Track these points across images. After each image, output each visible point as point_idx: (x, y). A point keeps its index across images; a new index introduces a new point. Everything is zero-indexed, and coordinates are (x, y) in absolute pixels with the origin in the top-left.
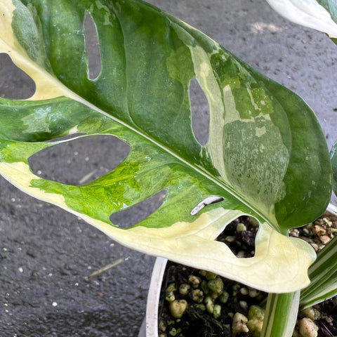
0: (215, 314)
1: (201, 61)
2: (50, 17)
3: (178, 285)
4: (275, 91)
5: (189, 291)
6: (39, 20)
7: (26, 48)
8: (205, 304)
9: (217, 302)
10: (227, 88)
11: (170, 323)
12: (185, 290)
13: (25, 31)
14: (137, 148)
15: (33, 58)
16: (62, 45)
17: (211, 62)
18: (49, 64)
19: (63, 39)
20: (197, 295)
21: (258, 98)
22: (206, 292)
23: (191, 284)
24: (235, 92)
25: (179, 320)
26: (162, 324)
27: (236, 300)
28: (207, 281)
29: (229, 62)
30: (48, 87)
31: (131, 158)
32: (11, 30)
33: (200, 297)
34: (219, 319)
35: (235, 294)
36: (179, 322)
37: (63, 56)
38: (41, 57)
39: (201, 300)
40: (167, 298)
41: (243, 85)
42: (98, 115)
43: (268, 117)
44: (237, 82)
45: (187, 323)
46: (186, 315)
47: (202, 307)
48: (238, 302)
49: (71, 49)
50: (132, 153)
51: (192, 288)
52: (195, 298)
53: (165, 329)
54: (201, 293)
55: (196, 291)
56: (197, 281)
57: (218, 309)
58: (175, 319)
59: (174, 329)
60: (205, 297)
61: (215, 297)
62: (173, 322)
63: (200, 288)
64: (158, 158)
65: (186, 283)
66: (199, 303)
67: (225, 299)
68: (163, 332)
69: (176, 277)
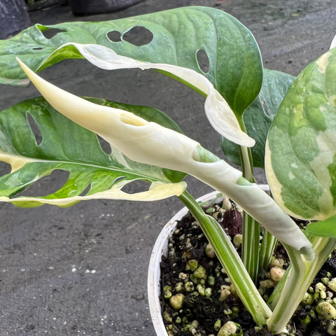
0: (207, 294)
3: (174, 286)
5: (183, 286)
8: (197, 291)
9: (207, 285)
11: (174, 315)
12: (179, 287)
14: (73, 171)
16: (19, 135)
18: (15, 150)
19: (18, 132)
20: (188, 286)
22: (195, 281)
23: (183, 281)
25: (181, 311)
26: (167, 316)
27: (221, 279)
28: (193, 273)
31: (71, 177)
33: (191, 286)
34: (211, 297)
35: (218, 275)
36: (183, 312)
37: (21, 141)
39: (193, 289)
40: (166, 296)
45: (188, 310)
46: (184, 305)
47: (195, 293)
48: (224, 280)
49: (24, 135)
50: (71, 174)
51: (184, 283)
52: (188, 289)
53: (171, 320)
54: (191, 283)
55: (187, 284)
56: (185, 275)
57: (209, 291)
58: (178, 310)
59: (178, 318)
60: (195, 285)
61: (203, 282)
62: (177, 313)
63: (190, 280)
64: (86, 171)
65: (178, 282)
66: (192, 292)
67: (212, 281)
68: (170, 323)
69: (171, 281)
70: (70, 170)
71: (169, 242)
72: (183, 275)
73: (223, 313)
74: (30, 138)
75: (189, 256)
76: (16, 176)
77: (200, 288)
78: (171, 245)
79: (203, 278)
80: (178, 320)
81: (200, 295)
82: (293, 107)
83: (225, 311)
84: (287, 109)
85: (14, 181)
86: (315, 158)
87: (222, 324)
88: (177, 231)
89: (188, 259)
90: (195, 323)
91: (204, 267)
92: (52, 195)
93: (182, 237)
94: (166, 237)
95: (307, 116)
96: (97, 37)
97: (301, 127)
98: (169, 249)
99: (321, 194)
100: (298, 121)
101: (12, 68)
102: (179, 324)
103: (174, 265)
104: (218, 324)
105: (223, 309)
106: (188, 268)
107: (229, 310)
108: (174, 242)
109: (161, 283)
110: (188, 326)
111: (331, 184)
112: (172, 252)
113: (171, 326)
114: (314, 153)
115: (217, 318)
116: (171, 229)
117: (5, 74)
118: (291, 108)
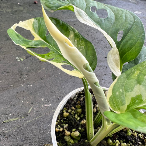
0: (77, 119)
1: (71, 34)
2: (41, 23)
3: (68, 109)
4: (86, 41)
5: (71, 111)
6: (39, 23)
7: (34, 29)
8: (75, 116)
9: (79, 116)
10: (76, 40)
11: (62, 118)
12: (70, 111)
13: (35, 26)
14: (52, 50)
15: (35, 32)
16: (42, 29)
17: (74, 35)
19: (42, 27)
20: (73, 112)
21: (82, 43)
23: (72, 110)
24: (77, 41)
25: (65, 119)
26: (59, 117)
28: (77, 109)
29: (78, 35)
30: (37, 38)
31: (50, 52)
32: (32, 26)
33: (74, 113)
34: (78, 121)
37: (42, 31)
38: (37, 31)
40: (63, 111)
41: (80, 40)
42: (46, 44)
43: (83, 47)
44: (78, 39)
45: (68, 120)
46: (67, 117)
47: (74, 116)
49: (44, 29)
51: (72, 111)
52: (72, 113)
53: (60, 119)
54: (74, 112)
55: (73, 111)
56: (74, 108)
57: (79, 118)
58: (64, 118)
59: (63, 120)
60: (75, 114)
61: (79, 114)
62: (63, 118)
63: (75, 111)
64: (56, 53)
65: (70, 109)
66: (73, 115)
67: (82, 116)
68: (59, 120)
69: (68, 107)
70: (51, 49)
71: (76, 95)
72: (73, 108)
73: (78, 128)
74: (45, 31)
75: (79, 103)
76: (34, 42)
77: (76, 115)
78: (76, 96)
79: (79, 113)
80: (62, 121)
81: (75, 118)
82: (136, 70)
83: (79, 128)
84: (133, 70)
85: (32, 43)
86: (130, 92)
87: (75, 131)
88: (82, 93)
89: (78, 104)
90: (67, 125)
91: (82, 109)
92: (40, 55)
93: (82, 96)
94: (76, 92)
95: (138, 76)
96: (87, 6)
97: (133, 79)
98: (75, 97)
99: (123, 105)
100: (134, 76)
101: (50, 4)
102: (62, 122)
103: (73, 103)
104: (74, 130)
105: (79, 127)
106: (76, 107)
107: (81, 128)
108: (78, 96)
109: (65, 106)
110: (64, 125)
111: (129, 104)
112: (75, 99)
113: (59, 121)
114: (130, 90)
115: (75, 128)
116: (80, 91)
117: (47, 5)
118: (135, 70)
